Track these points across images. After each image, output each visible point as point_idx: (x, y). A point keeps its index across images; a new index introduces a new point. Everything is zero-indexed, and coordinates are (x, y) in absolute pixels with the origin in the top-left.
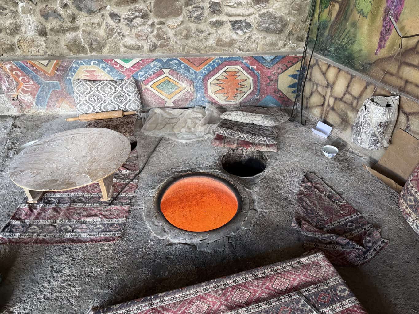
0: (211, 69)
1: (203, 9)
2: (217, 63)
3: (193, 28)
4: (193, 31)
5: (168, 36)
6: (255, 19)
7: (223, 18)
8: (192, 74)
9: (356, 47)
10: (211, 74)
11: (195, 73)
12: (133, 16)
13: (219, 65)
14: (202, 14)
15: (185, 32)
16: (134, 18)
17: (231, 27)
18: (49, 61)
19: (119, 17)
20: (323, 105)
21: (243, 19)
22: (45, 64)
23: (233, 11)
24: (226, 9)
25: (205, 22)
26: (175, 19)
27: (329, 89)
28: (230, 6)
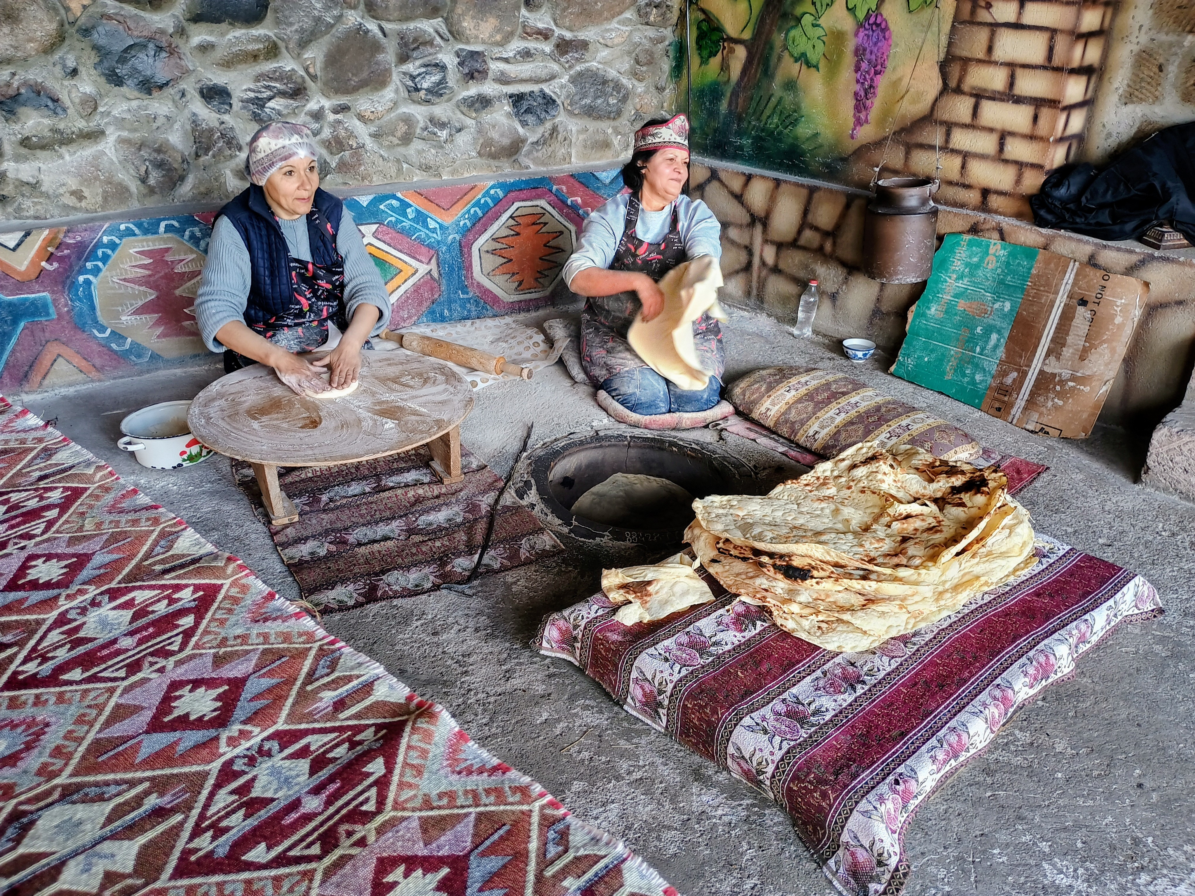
0: (480, 214)
1: (442, 68)
2: (492, 198)
3: (419, 117)
4: (421, 124)
5: (361, 141)
6: (562, 87)
7: (489, 88)
8: (434, 231)
9: (803, 130)
10: (478, 226)
11: (441, 226)
12: (268, 93)
13: (497, 201)
14: (443, 81)
15: (402, 128)
16: (270, 99)
17: (507, 108)
18: (27, 234)
19: (229, 95)
20: (747, 268)
21: (536, 88)
22: (12, 245)
23: (512, 70)
24: (495, 67)
25: (449, 100)
26: (375, 97)
27: (759, 229)
28: (506, 60)
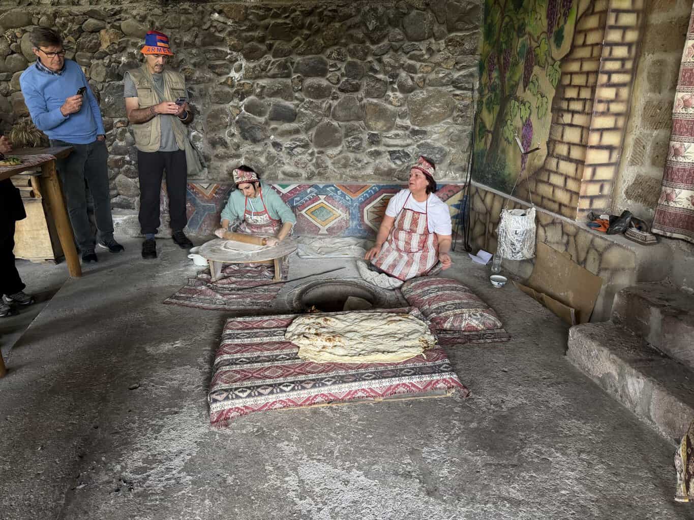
0: (368, 196)
1: (361, 139)
2: (374, 191)
3: (351, 158)
4: (351, 160)
5: (327, 164)
6: (413, 149)
7: (381, 148)
8: (348, 201)
10: (367, 201)
11: (351, 200)
12: (294, 146)
13: (376, 192)
14: (360, 145)
15: (343, 161)
16: (294, 148)
17: (389, 157)
18: (210, 184)
19: (281, 146)
20: (484, 234)
21: (401, 149)
22: (206, 187)
23: (391, 142)
24: (385, 140)
25: (363, 152)
26: (334, 149)
27: (488, 215)
28: (388, 137)
